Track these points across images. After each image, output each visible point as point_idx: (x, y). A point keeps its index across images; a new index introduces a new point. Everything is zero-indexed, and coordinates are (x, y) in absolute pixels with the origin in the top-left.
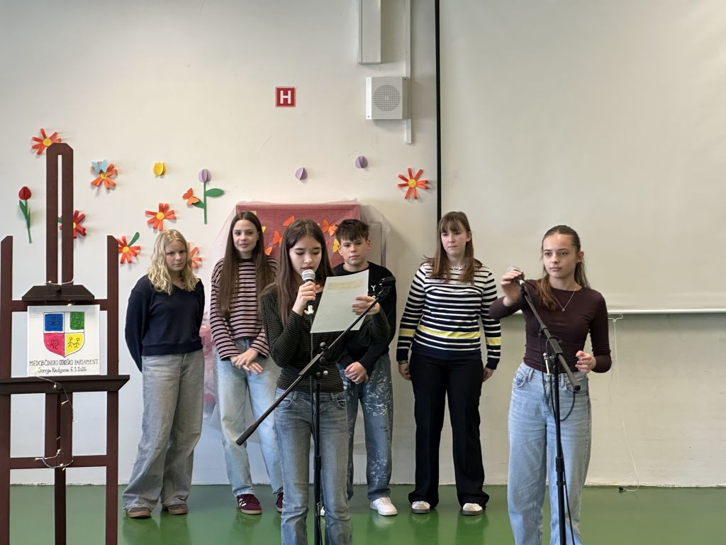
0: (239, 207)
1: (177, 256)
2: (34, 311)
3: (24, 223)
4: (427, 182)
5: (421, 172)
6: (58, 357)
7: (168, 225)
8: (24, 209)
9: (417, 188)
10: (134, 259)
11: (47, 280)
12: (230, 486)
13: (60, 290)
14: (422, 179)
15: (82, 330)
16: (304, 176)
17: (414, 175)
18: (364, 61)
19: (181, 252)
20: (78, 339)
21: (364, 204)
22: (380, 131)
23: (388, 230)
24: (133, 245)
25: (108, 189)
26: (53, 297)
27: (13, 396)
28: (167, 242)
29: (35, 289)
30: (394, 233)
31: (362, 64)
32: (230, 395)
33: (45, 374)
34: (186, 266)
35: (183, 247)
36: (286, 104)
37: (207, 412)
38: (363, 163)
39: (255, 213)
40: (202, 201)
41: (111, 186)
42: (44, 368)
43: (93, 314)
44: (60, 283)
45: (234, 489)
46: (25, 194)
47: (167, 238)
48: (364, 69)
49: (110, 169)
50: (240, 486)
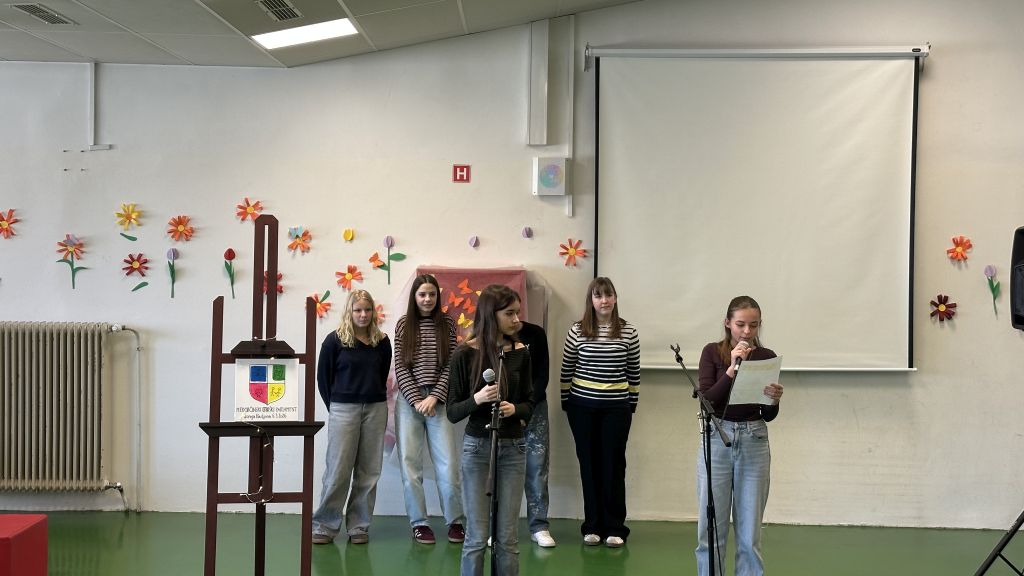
0: (419, 270)
1: (363, 314)
2: (241, 363)
3: (229, 280)
4: (585, 251)
5: (580, 242)
6: (262, 405)
7: (356, 285)
8: (229, 268)
9: (577, 257)
10: (324, 314)
11: (253, 336)
12: (407, 518)
13: (264, 345)
14: (581, 248)
15: (283, 382)
16: (477, 244)
17: (574, 244)
18: (532, 143)
19: (367, 310)
20: (279, 389)
21: (529, 269)
22: (545, 206)
23: (551, 293)
24: (325, 302)
25: (303, 252)
26: (259, 351)
27: (221, 439)
28: (355, 300)
29: (243, 344)
30: (555, 295)
31: (530, 145)
32: (411, 437)
33: (249, 420)
34: (371, 323)
35: (369, 305)
36: (462, 179)
37: (387, 451)
38: (529, 233)
39: (433, 275)
40: (386, 263)
41: (306, 250)
42: (249, 414)
43: (293, 367)
44: (264, 339)
45: (412, 521)
46: (230, 255)
47: (354, 297)
48: (532, 150)
49: (305, 234)
50: (417, 518)
